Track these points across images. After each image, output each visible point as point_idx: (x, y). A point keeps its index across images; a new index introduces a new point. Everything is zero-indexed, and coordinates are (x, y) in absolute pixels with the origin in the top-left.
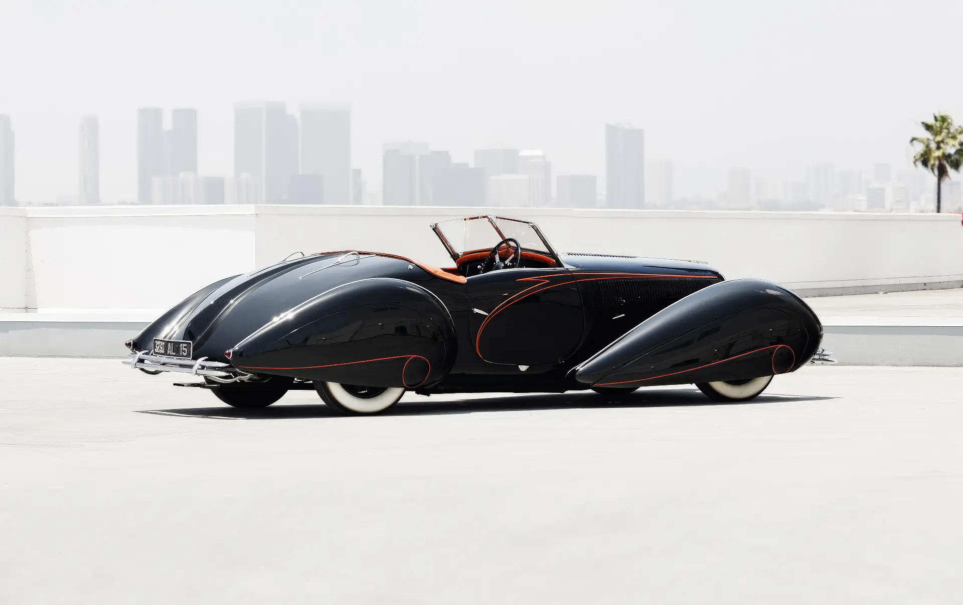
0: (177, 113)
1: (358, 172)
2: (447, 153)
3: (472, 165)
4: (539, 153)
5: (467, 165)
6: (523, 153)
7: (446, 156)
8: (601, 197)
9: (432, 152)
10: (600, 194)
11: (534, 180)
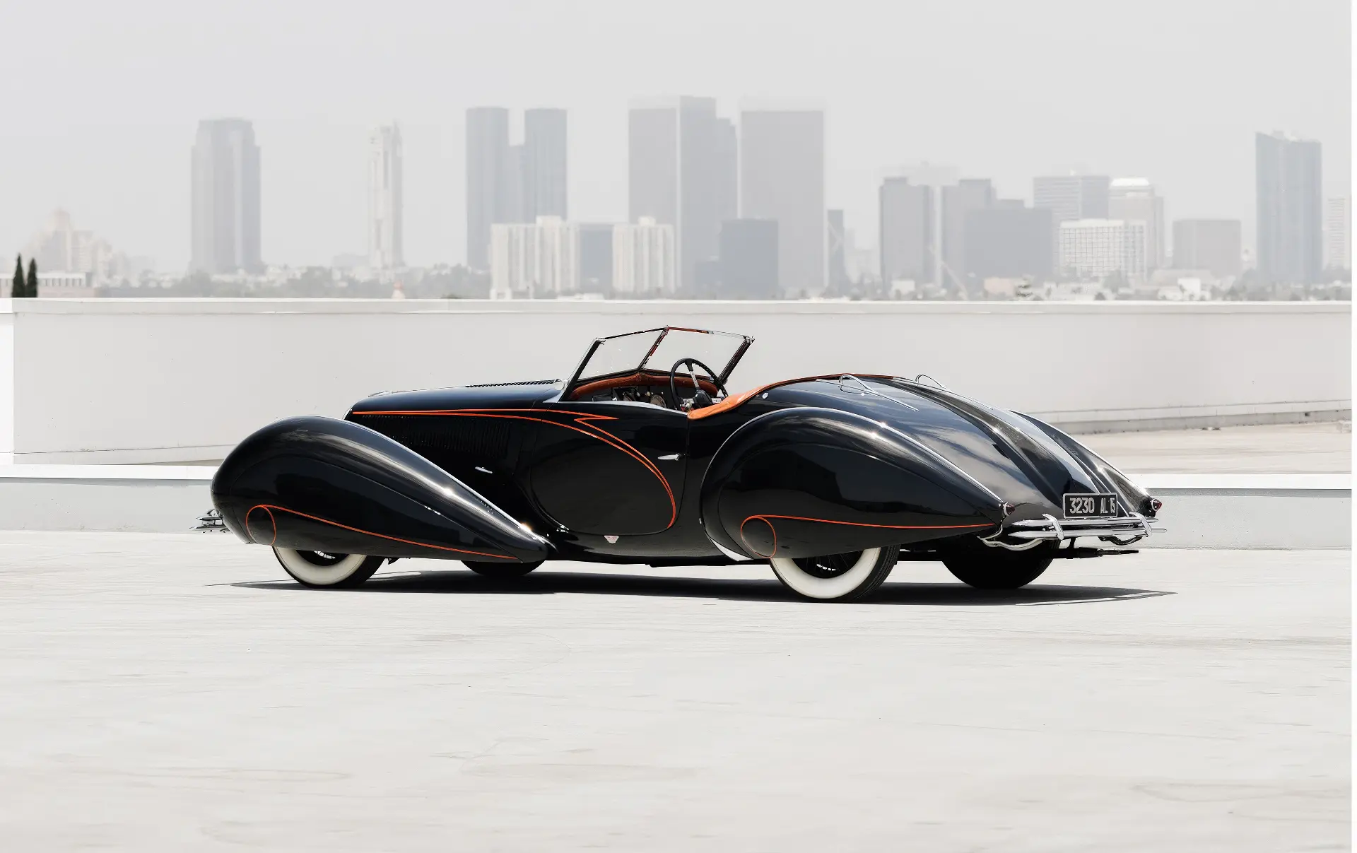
0: (532, 117)
1: (836, 217)
2: (988, 181)
3: (1030, 204)
4: (1142, 182)
5: (1021, 202)
6: (1118, 182)
7: (986, 187)
8: (1249, 255)
9: (962, 181)
10: (1247, 251)
11: (1134, 227)
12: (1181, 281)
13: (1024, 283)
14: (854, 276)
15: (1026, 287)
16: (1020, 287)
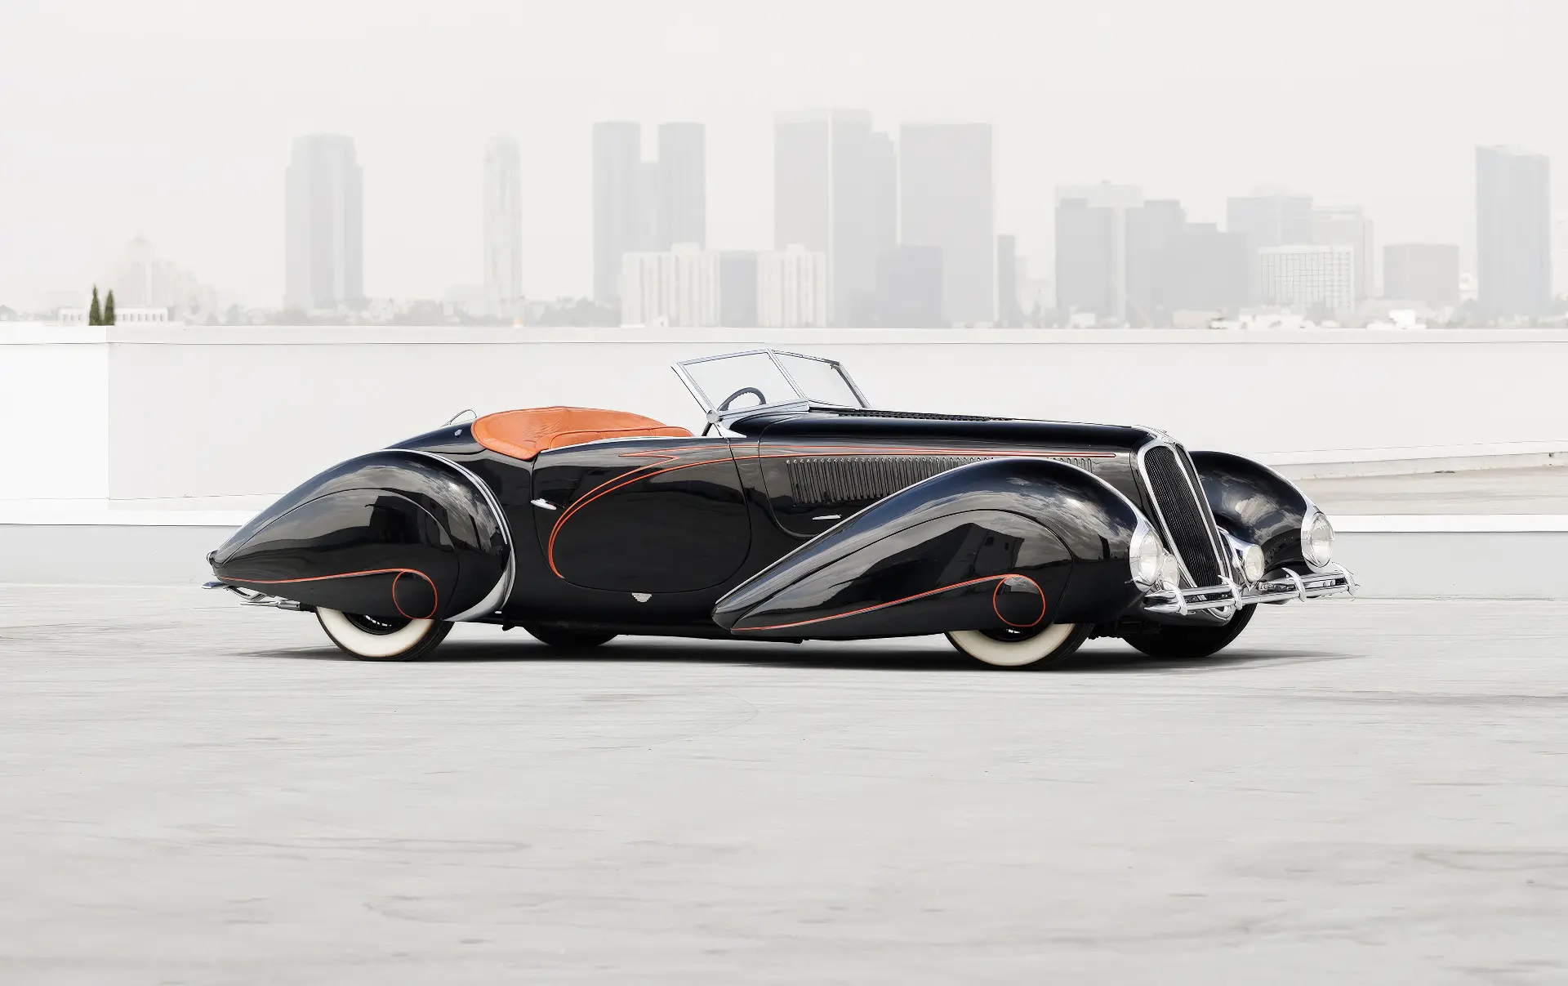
0: (667, 132)
1: (1007, 243)
2: (1176, 203)
3: (1222, 227)
5: (1213, 226)
7: (1173, 206)
8: (1469, 286)
9: (1147, 203)
10: (1466, 281)
11: (1339, 253)
12: (1393, 314)
13: (1217, 316)
14: (1027, 308)
15: (1220, 319)
16: (1214, 320)
